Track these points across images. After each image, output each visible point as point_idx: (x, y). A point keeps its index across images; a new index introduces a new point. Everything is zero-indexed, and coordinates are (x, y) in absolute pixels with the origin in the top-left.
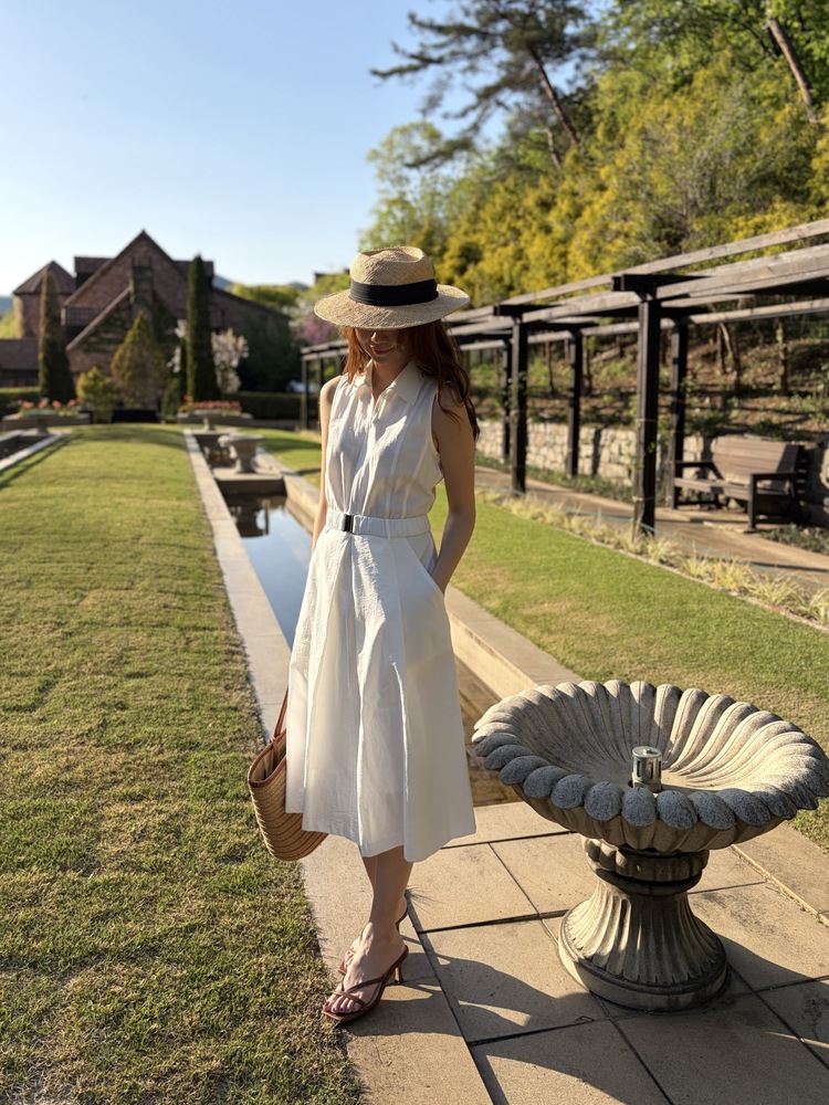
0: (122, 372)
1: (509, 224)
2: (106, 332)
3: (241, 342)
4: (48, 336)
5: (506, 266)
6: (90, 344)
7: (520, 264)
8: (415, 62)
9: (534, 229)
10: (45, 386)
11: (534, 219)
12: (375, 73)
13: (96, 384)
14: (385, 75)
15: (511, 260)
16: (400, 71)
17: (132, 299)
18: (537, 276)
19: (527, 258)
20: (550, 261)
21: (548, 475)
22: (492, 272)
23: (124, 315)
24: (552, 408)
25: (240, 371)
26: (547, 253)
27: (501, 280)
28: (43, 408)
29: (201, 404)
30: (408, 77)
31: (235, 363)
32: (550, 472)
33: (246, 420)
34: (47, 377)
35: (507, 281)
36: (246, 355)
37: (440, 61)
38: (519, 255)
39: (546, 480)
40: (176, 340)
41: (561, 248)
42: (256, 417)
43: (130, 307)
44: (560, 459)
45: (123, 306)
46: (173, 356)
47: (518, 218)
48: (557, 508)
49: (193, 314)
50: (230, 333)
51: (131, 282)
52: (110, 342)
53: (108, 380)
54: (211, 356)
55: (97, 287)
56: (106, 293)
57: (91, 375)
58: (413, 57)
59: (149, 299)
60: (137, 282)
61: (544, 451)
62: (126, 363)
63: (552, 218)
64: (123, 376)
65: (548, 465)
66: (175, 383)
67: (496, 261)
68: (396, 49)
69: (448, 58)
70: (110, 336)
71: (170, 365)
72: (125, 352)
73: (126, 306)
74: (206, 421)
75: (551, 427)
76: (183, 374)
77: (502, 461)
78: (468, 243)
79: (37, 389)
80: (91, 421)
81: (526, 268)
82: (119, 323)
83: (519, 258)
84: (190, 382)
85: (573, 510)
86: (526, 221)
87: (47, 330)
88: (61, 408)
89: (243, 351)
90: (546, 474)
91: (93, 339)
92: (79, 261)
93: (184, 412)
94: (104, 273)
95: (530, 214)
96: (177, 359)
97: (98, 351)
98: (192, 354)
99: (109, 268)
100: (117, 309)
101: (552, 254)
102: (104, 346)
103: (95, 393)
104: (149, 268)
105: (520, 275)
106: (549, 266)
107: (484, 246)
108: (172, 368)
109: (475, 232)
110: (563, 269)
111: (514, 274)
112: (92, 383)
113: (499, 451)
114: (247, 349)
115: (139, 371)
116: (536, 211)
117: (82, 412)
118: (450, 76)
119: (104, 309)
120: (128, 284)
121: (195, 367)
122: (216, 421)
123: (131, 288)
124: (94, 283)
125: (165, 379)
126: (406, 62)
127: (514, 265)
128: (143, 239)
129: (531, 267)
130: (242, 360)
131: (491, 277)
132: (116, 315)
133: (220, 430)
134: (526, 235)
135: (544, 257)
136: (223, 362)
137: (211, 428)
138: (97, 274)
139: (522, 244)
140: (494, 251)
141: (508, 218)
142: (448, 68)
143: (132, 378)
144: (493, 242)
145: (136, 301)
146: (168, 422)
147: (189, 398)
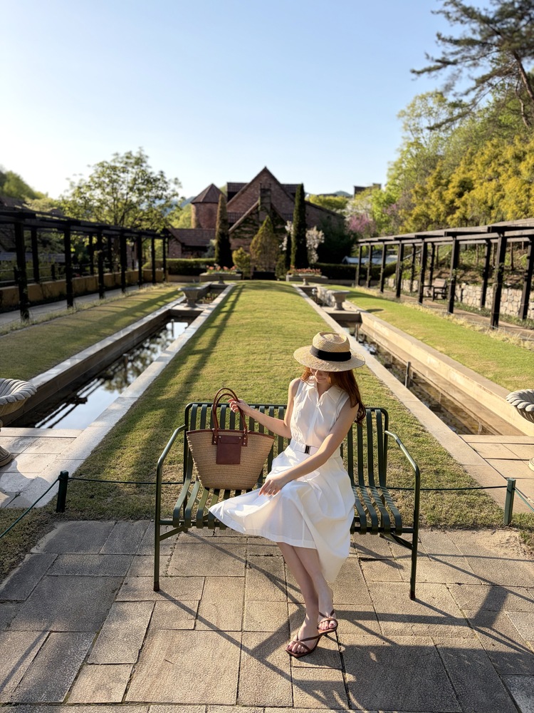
0: (256, 250)
1: (494, 169)
2: (244, 227)
3: (321, 233)
4: (221, 230)
5: (490, 195)
6: (235, 233)
7: (498, 194)
8: (439, 64)
9: (509, 173)
10: (219, 257)
11: (510, 166)
12: (413, 72)
13: (242, 257)
14: (419, 73)
15: (494, 192)
16: (429, 70)
17: (259, 208)
18: (510, 202)
19: (504, 190)
20: (519, 194)
21: (509, 319)
22: (480, 198)
23: (254, 217)
24: (511, 280)
25: (318, 251)
26: (517, 188)
27: (486, 202)
28: (218, 270)
29: (299, 270)
30: (434, 73)
31: (316, 246)
32: (509, 317)
33: (324, 279)
34: (219, 252)
35: (490, 204)
36: (323, 242)
37: (455, 63)
38: (499, 188)
39: (507, 321)
40: (284, 231)
41: (527, 186)
42: (329, 278)
43: (258, 213)
44: (516, 310)
45: (254, 212)
46: (283, 241)
47: (500, 165)
48: (516, 336)
49: (297, 219)
50: (315, 228)
51: (259, 198)
52: (246, 232)
53: (248, 255)
54: (305, 242)
55: (239, 200)
56: (243, 204)
57: (239, 252)
58: (438, 61)
59: (269, 208)
60: (262, 198)
61: (506, 304)
62: (258, 246)
63: (522, 166)
64: (256, 252)
65: (508, 312)
66: (283, 257)
67: (483, 191)
68: (428, 57)
69: (459, 61)
70: (246, 229)
71: (280, 246)
72: (258, 239)
73: (255, 212)
74: (304, 280)
75: (511, 291)
76: (288, 252)
77: (480, 309)
78: (465, 178)
79: (214, 259)
80: (242, 278)
81: (503, 197)
82: (251, 222)
83: (499, 191)
84: (293, 257)
85: (527, 338)
86: (505, 167)
87: (220, 227)
88: (228, 271)
89: (321, 239)
90: (507, 318)
91: (237, 231)
92: (230, 185)
93: (290, 274)
94: (243, 192)
95: (508, 163)
96: (285, 243)
97: (239, 237)
98: (295, 241)
99: (246, 189)
100: (251, 214)
101: (520, 190)
102: (243, 235)
103: (240, 262)
104: (269, 190)
105: (498, 201)
106: (518, 196)
107: (475, 180)
108: (282, 248)
109: (469, 171)
110: (527, 199)
111: (495, 200)
112: (240, 256)
113: (478, 303)
114: (323, 238)
115: (264, 249)
116: (512, 161)
117: (238, 273)
118: (460, 71)
119: (244, 213)
120: (257, 199)
121: (296, 248)
122: (310, 280)
123: (259, 201)
124: (237, 198)
125: (278, 254)
126: (433, 64)
127: (495, 194)
128: (265, 172)
129: (506, 196)
130: (320, 245)
131: (479, 201)
132: (250, 217)
133: (312, 285)
134: (504, 176)
135: (515, 191)
136: (310, 245)
137: (307, 284)
138: (239, 193)
139: (501, 182)
140: (481, 184)
141: (493, 164)
142: (459, 66)
143: (261, 253)
144: (480, 178)
145: (262, 210)
146: (281, 280)
147: (292, 266)
